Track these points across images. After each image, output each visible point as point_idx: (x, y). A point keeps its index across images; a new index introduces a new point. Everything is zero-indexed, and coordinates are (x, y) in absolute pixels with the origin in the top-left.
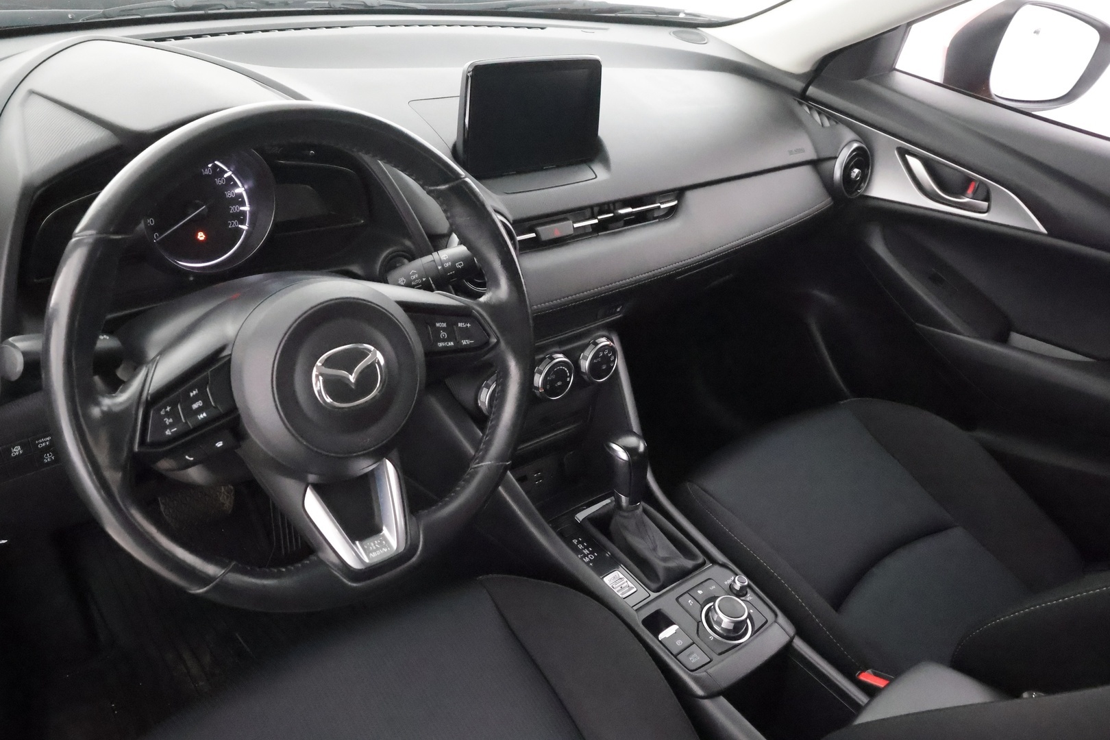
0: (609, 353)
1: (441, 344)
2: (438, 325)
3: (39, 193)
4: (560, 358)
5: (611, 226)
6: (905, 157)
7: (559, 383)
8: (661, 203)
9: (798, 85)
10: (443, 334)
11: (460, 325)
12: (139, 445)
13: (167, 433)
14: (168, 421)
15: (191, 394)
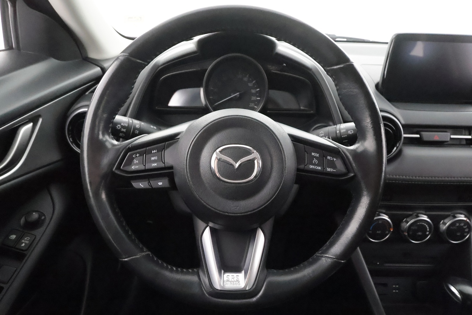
0: (464, 225)
1: (311, 167)
2: (313, 154)
3: (160, 68)
4: (425, 218)
7: (420, 233)
10: (315, 161)
11: (329, 158)
12: (116, 169)
13: (132, 167)
14: (135, 161)
15: (153, 152)
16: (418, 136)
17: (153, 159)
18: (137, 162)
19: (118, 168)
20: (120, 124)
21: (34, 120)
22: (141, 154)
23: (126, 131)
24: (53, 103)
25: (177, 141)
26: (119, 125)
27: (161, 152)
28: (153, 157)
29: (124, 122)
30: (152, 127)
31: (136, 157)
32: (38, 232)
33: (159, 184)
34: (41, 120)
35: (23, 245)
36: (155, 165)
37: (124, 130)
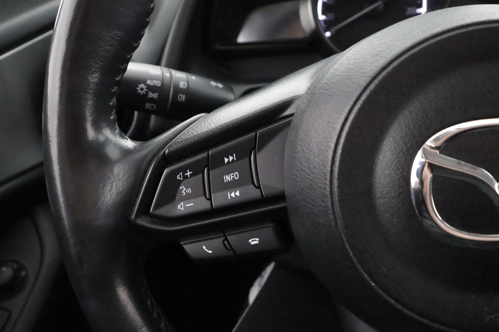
12: (138, 215)
13: (179, 207)
14: (184, 190)
15: (226, 160)
17: (228, 178)
18: (189, 191)
19: (144, 210)
20: (144, 82)
22: (197, 169)
23: (160, 96)
24: (18, 52)
25: (289, 123)
26: (142, 86)
27: (247, 159)
28: (228, 173)
29: (153, 78)
30: (213, 83)
31: (185, 177)
33: (252, 243)
36: (235, 194)
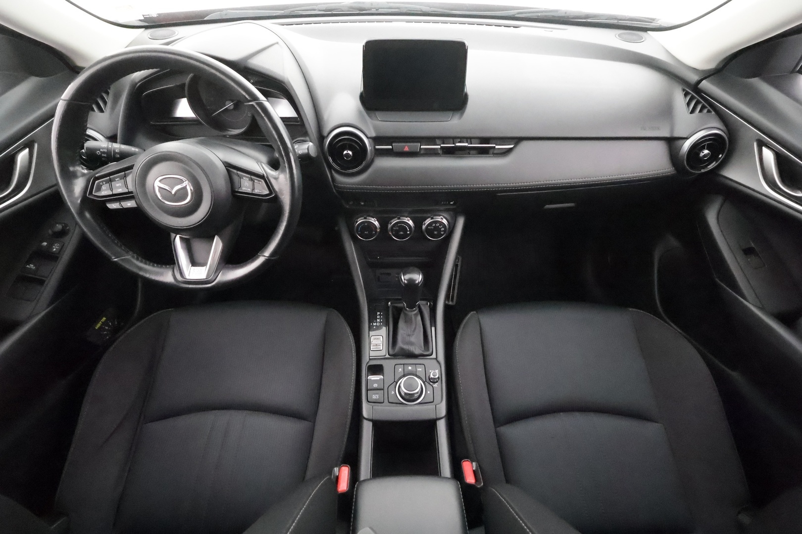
0: (440, 226)
1: (244, 189)
2: (244, 178)
4: (404, 219)
5: (457, 152)
6: (762, 148)
7: (401, 233)
8: (496, 145)
9: (693, 78)
12: (89, 194)
13: (102, 193)
14: (103, 187)
15: (116, 180)
16: (391, 147)
18: (105, 188)
19: (91, 193)
21: (29, 145)
22: (107, 182)
23: (107, 155)
26: (98, 151)
27: (123, 180)
28: (117, 184)
29: (103, 148)
30: (133, 149)
31: (103, 184)
32: (66, 239)
33: (128, 205)
34: (36, 146)
35: (55, 250)
36: (120, 190)
37: (105, 155)
